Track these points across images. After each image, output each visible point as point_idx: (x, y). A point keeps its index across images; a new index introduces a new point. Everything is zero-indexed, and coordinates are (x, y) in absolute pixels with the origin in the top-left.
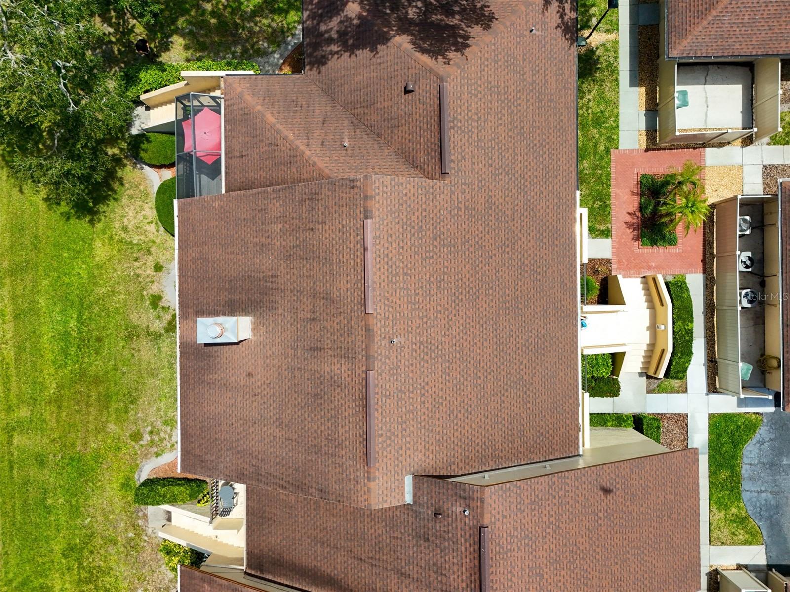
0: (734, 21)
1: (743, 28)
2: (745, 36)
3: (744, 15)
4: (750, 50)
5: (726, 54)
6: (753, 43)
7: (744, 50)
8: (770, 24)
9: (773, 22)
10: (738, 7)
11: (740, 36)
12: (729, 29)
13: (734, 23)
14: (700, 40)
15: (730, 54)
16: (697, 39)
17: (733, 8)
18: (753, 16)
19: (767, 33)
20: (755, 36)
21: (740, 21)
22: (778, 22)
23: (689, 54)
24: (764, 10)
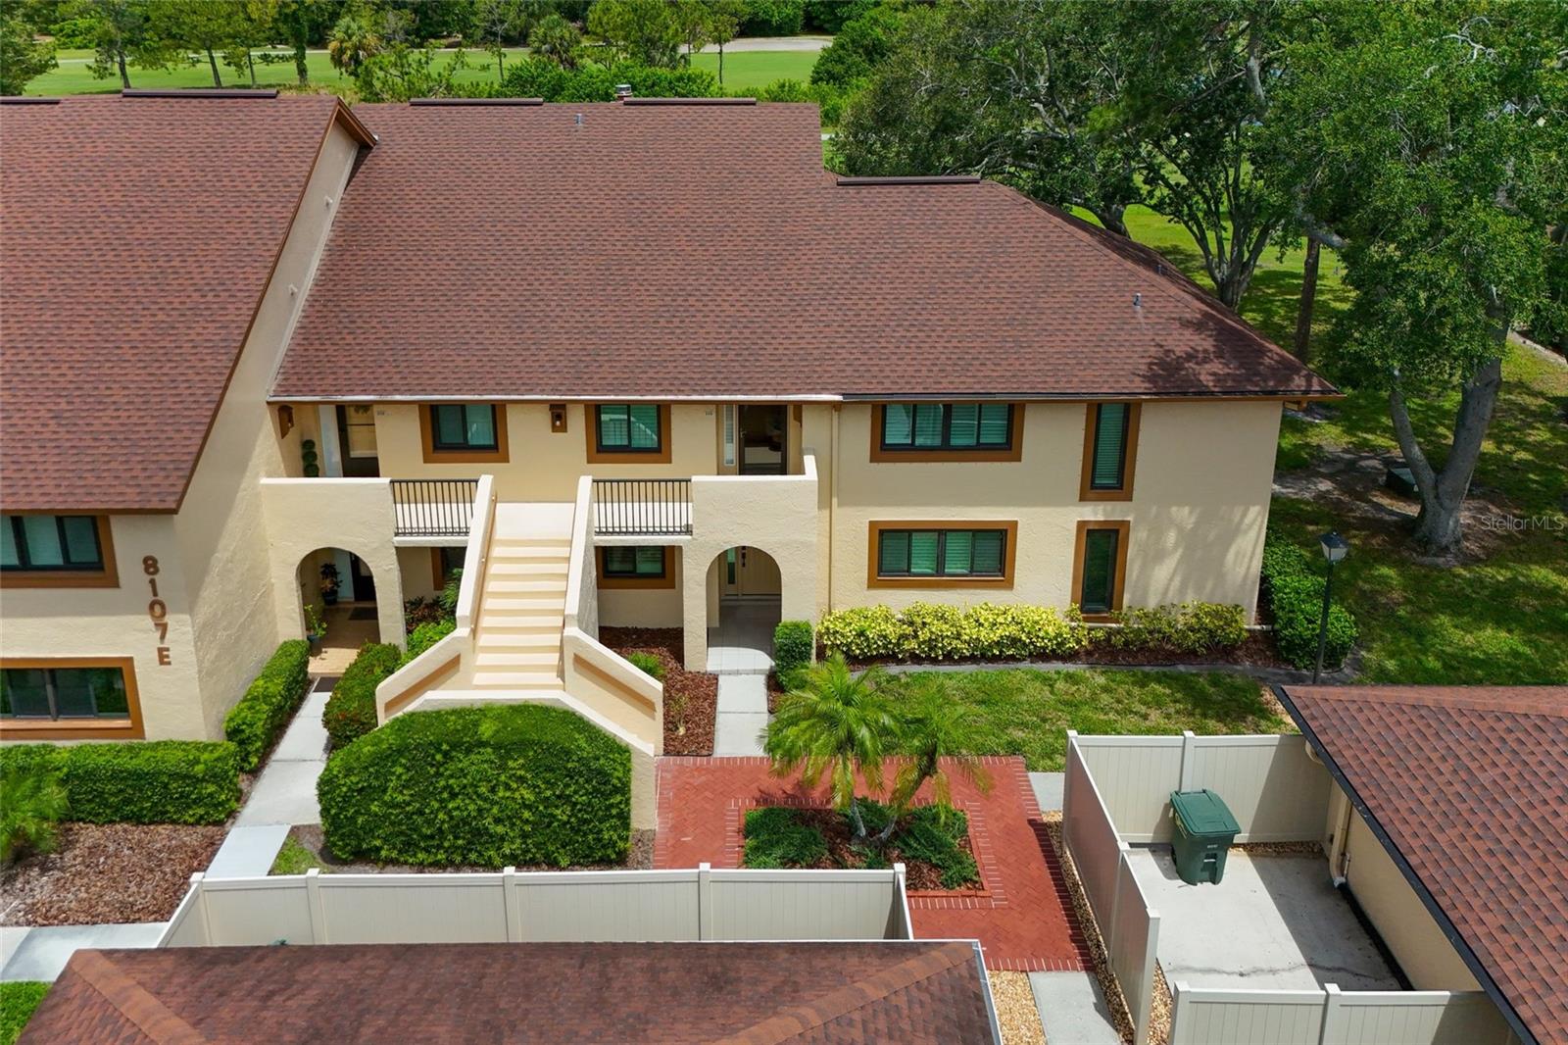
0: (1462, 753)
1: (1459, 787)
2: (1443, 806)
3: (1495, 764)
4: (1415, 844)
5: (1363, 794)
6: (1439, 837)
7: (1403, 828)
8: (1524, 843)
9: (1535, 846)
10: (1503, 740)
11: (1433, 794)
12: (1434, 756)
13: (1458, 757)
14: (1361, 718)
15: (1370, 804)
16: (1360, 710)
17: (1493, 729)
18: (1507, 786)
19: (1491, 853)
20: (1461, 829)
21: (1473, 766)
22: (1545, 859)
23: (1314, 718)
24: (1546, 802)
